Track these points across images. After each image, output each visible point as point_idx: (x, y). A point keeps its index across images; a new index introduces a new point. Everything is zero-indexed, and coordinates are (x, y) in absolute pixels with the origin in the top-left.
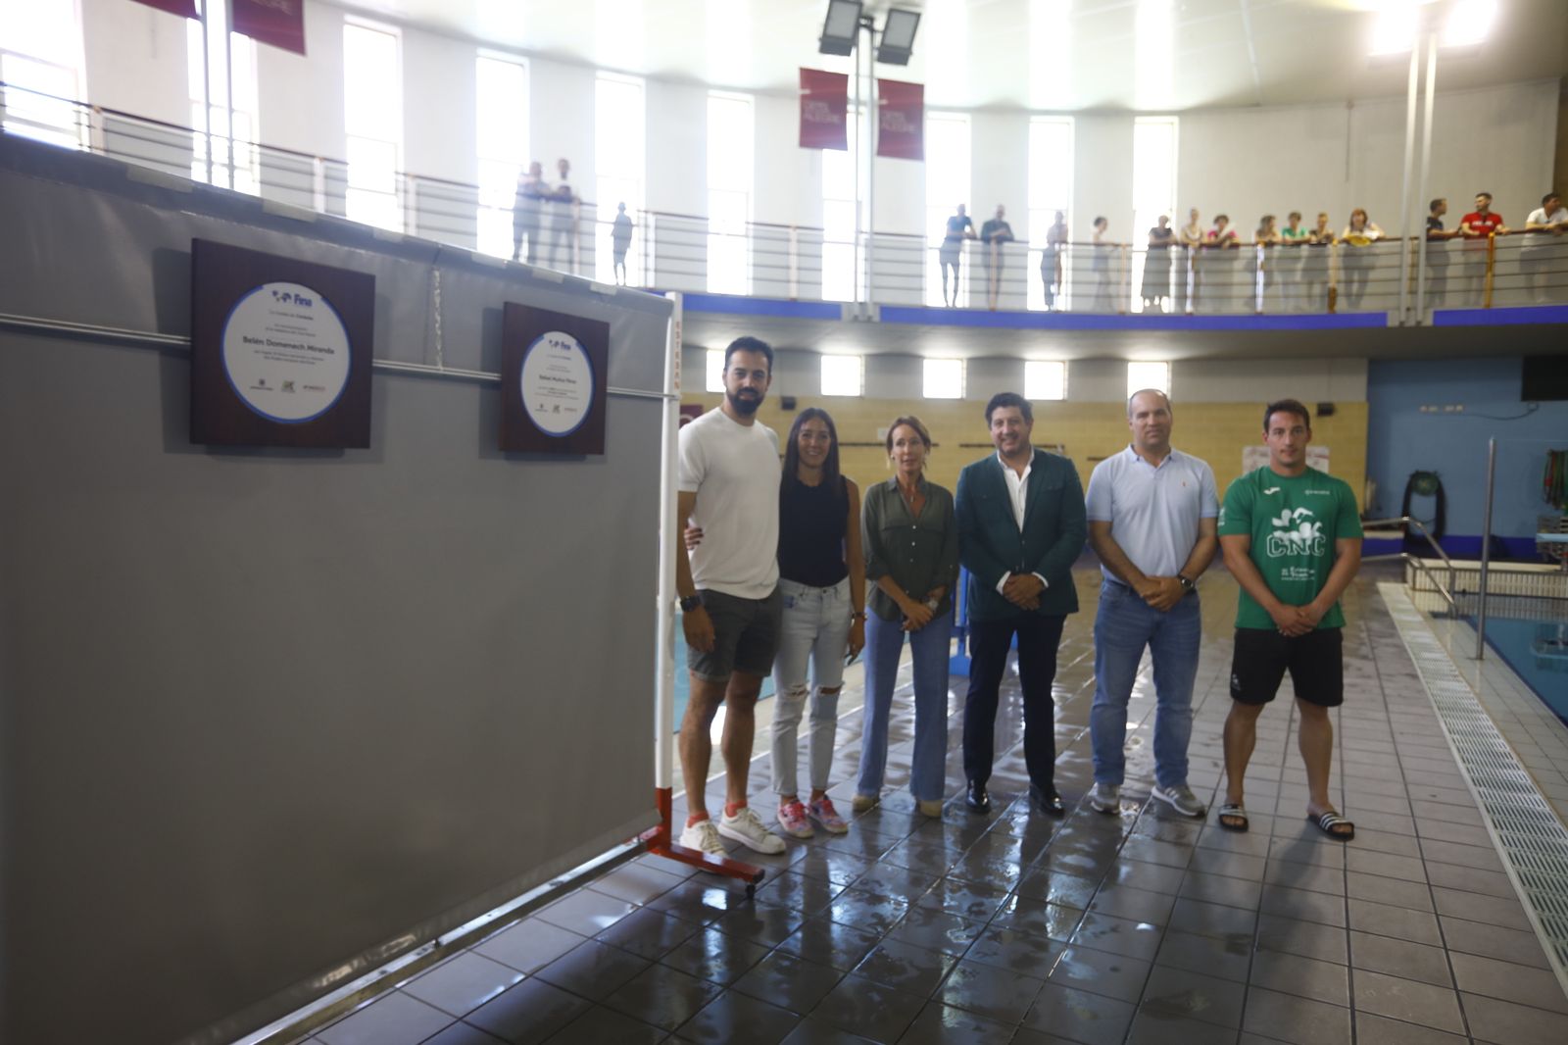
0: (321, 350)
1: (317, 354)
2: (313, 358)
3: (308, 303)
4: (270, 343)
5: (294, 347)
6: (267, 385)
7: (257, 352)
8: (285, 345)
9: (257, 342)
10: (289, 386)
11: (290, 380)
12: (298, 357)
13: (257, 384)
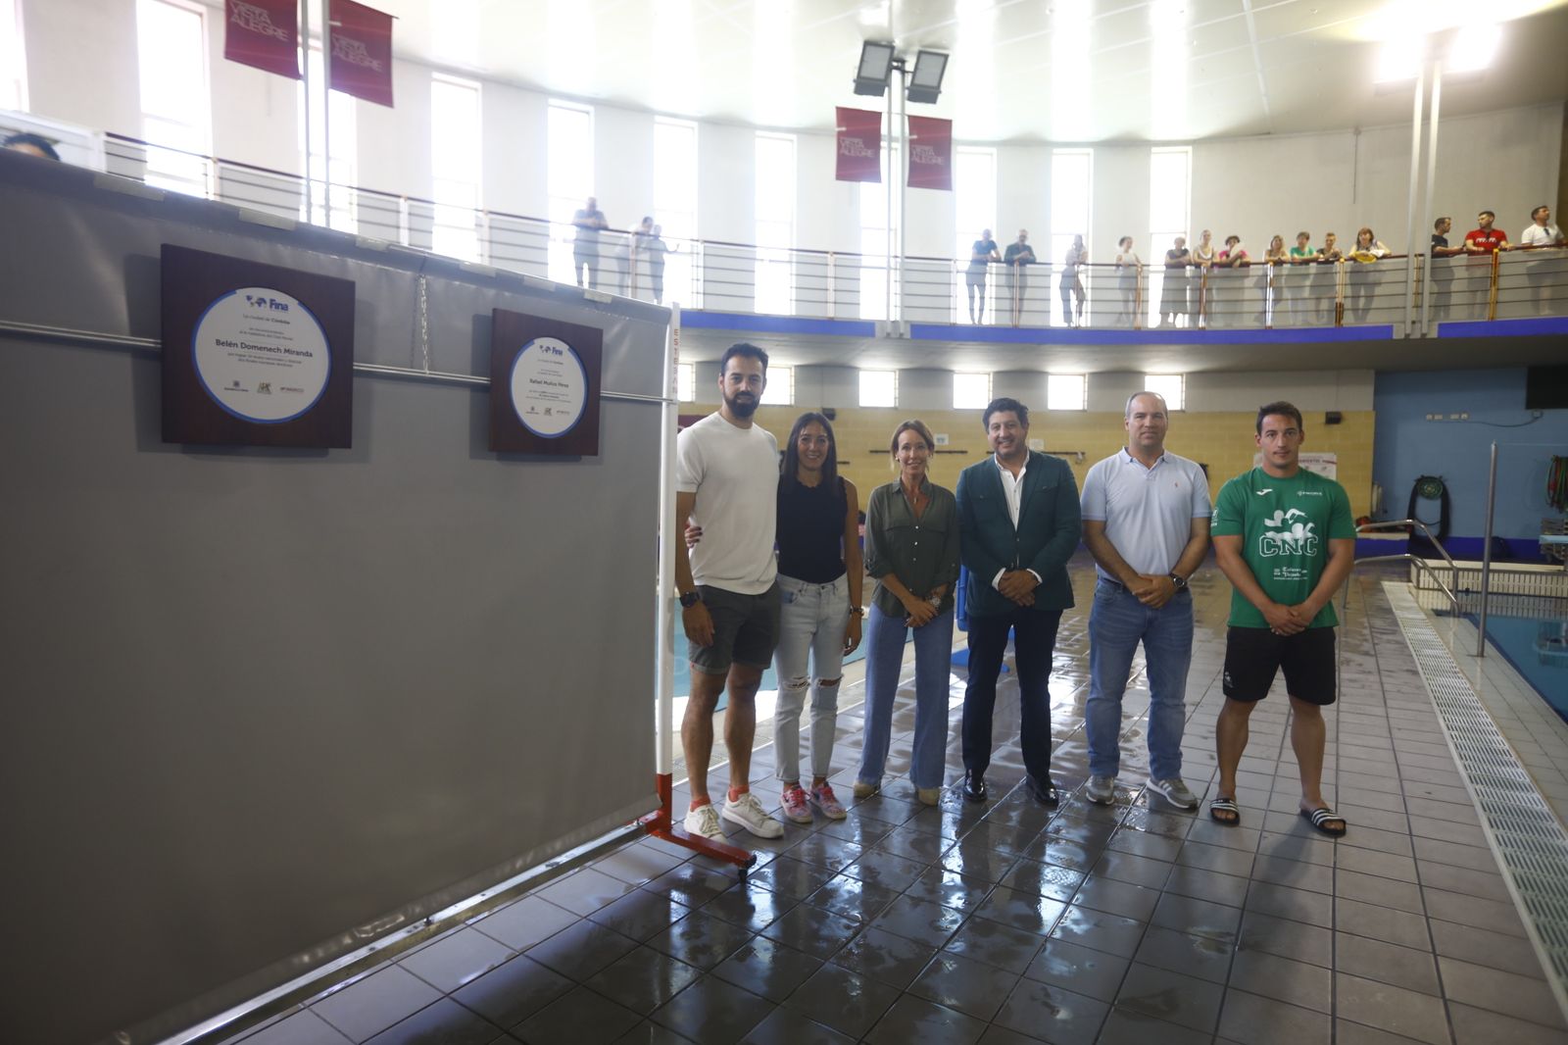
0: (298, 353)
1: (294, 357)
2: (290, 361)
3: (285, 308)
4: (244, 346)
5: (270, 350)
6: (242, 387)
7: (230, 354)
8: (260, 349)
9: (230, 345)
10: (265, 388)
11: (267, 382)
12: (275, 359)
13: (231, 386)
